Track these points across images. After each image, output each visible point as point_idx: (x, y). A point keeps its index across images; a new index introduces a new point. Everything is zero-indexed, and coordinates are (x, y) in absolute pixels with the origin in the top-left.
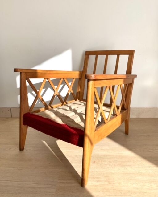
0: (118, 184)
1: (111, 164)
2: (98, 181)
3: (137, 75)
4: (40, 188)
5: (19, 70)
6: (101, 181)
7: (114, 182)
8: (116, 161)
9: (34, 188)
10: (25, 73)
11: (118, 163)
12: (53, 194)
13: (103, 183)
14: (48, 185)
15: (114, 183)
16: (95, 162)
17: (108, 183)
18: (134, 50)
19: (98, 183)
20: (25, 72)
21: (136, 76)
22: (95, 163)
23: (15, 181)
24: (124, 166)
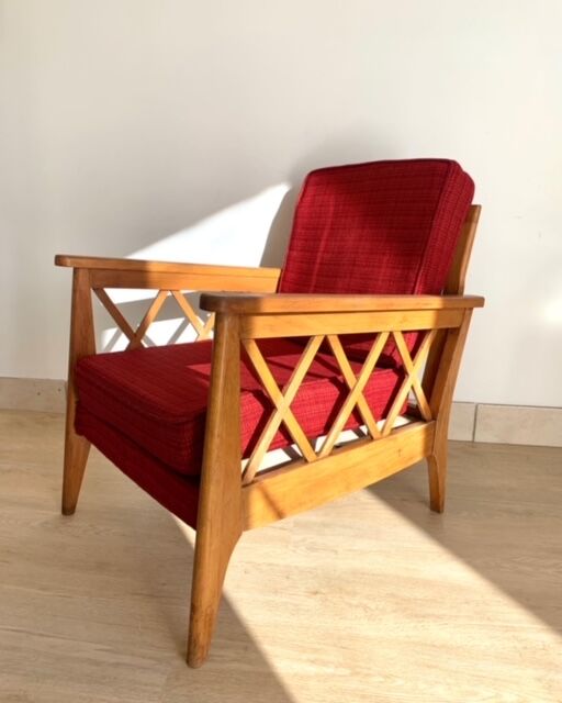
0: (382, 679)
1: (373, 607)
2: (313, 662)
3: (485, 296)
4: (117, 665)
5: (69, 261)
6: (325, 664)
7: (369, 669)
8: (393, 595)
9: (97, 663)
10: (90, 269)
11: (397, 603)
12: (155, 693)
13: (330, 670)
14: (144, 657)
15: (367, 675)
16: (316, 593)
17: (348, 672)
18: (480, 207)
19: (313, 669)
20: (90, 266)
21: (479, 302)
22: (318, 596)
23: (41, 635)
24: (416, 616)
